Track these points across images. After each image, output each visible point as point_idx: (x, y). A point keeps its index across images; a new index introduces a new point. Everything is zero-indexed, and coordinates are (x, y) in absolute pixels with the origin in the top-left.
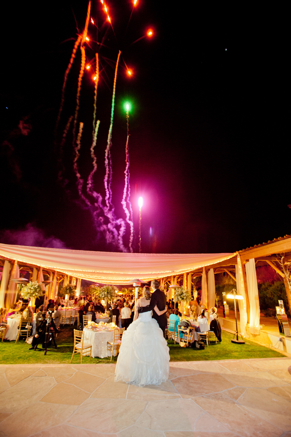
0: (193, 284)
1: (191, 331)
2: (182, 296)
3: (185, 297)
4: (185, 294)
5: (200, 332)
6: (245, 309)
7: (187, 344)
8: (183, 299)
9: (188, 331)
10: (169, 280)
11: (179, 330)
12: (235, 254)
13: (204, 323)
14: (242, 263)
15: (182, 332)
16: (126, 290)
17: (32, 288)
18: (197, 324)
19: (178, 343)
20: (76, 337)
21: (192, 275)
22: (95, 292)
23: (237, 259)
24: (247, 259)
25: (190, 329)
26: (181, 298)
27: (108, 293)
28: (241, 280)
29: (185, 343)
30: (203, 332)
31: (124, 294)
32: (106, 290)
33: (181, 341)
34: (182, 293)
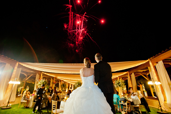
1: (128, 104)
2: (119, 84)
3: (121, 85)
4: (121, 83)
5: (134, 105)
6: (161, 91)
7: (127, 112)
8: (120, 86)
9: (126, 104)
11: (120, 103)
12: (148, 61)
13: (136, 99)
14: (153, 65)
15: (122, 105)
17: (42, 82)
18: (131, 100)
19: (121, 112)
20: (54, 106)
23: (149, 63)
24: (157, 62)
25: (127, 103)
26: (119, 85)
28: (154, 75)
29: (125, 112)
30: (136, 105)
33: (122, 111)
34: (119, 83)
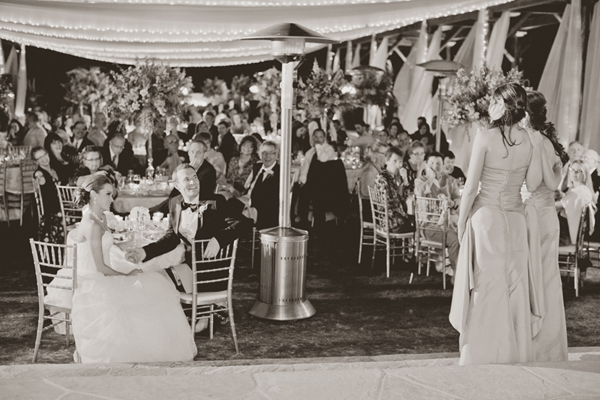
0: (512, 59)
10: (404, 42)
16: (224, 86)
21: (513, 21)
22: (93, 97)
27: (152, 90)
31: (214, 100)
32: (145, 80)
